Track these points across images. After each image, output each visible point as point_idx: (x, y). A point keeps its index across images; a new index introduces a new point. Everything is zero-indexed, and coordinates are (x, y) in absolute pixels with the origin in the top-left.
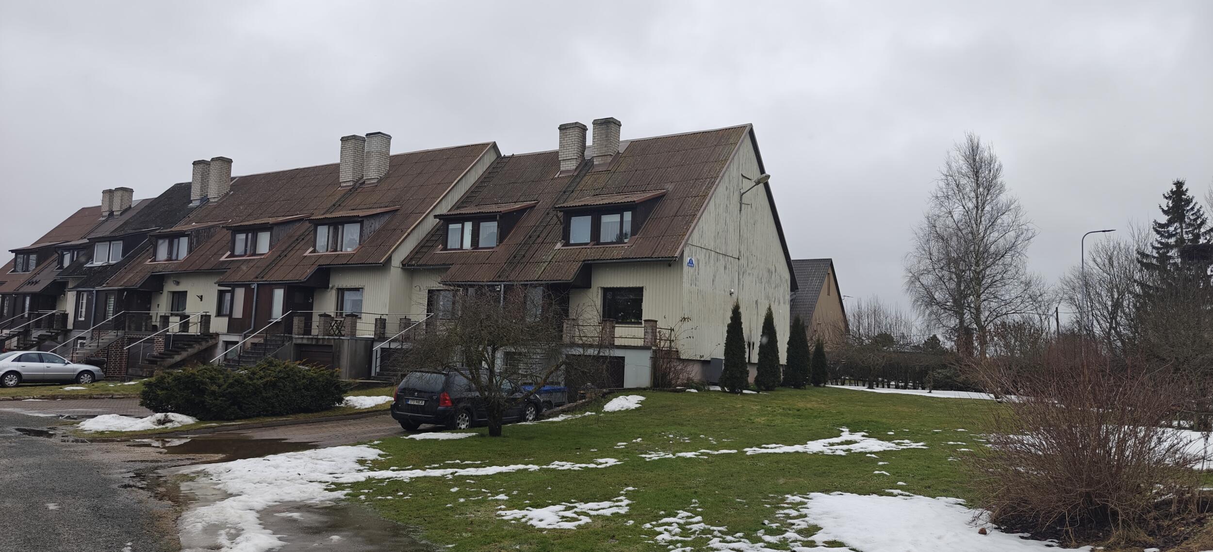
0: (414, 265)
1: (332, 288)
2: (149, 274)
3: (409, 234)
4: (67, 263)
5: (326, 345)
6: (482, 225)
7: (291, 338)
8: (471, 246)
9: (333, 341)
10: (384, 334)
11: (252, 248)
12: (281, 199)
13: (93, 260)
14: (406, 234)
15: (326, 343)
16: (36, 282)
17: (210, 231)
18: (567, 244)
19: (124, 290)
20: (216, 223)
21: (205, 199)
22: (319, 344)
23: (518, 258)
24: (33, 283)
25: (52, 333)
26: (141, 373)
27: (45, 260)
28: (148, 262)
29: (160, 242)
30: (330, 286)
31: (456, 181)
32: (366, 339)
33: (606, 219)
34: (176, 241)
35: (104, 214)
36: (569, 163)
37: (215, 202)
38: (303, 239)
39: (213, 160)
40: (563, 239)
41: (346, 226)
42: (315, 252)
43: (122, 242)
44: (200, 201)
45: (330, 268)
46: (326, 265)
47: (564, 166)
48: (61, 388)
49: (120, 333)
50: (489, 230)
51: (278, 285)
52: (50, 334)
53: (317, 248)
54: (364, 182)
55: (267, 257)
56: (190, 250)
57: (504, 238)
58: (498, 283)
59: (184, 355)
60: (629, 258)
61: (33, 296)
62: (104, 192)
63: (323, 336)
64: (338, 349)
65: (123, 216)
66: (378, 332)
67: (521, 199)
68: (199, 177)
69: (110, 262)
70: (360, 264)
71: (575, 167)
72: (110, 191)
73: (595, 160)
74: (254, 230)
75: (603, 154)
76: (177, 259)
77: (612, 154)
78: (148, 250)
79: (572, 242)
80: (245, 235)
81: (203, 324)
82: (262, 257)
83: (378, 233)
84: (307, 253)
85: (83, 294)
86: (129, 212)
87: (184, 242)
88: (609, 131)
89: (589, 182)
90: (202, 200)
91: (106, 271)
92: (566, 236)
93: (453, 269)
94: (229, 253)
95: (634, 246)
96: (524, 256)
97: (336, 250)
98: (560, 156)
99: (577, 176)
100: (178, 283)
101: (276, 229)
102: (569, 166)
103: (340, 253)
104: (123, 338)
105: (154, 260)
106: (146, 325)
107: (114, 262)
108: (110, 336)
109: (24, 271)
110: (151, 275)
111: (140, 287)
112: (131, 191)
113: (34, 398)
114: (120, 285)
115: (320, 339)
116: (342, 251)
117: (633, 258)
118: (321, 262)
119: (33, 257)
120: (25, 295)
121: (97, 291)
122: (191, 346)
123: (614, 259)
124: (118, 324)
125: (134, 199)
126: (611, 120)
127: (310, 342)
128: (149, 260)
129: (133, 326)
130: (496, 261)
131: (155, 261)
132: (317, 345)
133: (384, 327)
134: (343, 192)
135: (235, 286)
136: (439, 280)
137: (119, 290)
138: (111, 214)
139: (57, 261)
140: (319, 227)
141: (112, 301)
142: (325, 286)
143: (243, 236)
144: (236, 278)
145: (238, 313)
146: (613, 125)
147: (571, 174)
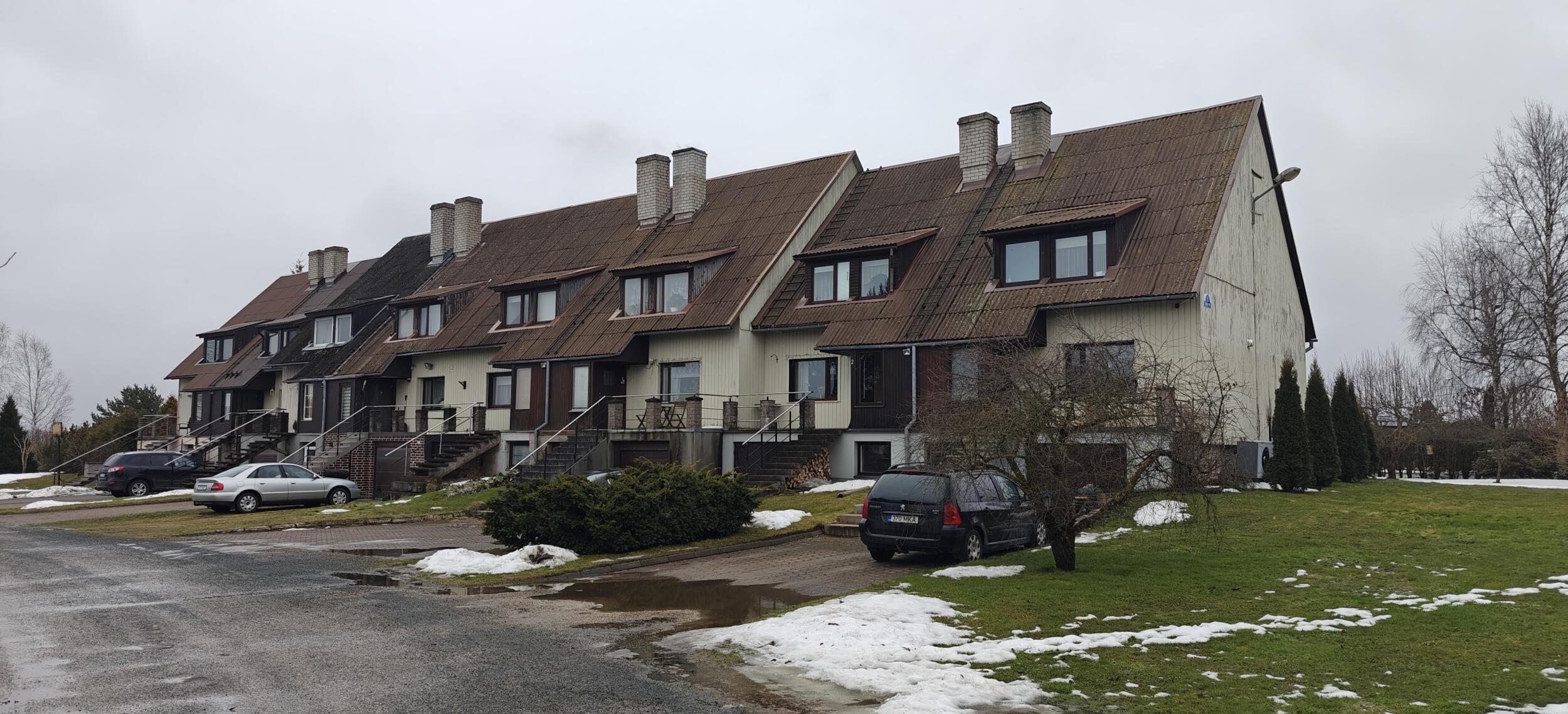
0: (770, 327)
1: (653, 364)
2: (395, 356)
3: (759, 284)
4: (274, 349)
5: (659, 442)
6: (866, 265)
7: (607, 434)
8: (850, 296)
9: (669, 435)
10: (736, 423)
11: (532, 314)
12: (556, 248)
13: (312, 342)
14: (756, 284)
15: (658, 439)
16: (238, 375)
17: (466, 295)
18: (1002, 284)
19: (363, 378)
20: (472, 284)
21: (449, 255)
22: (649, 440)
23: (928, 308)
24: (233, 375)
25: (271, 438)
26: (410, 488)
27: (243, 346)
28: (388, 340)
29: (403, 312)
30: (651, 360)
31: (811, 208)
32: (714, 431)
33: (1062, 244)
34: (424, 310)
35: (312, 283)
36: (977, 171)
37: (465, 257)
38: (603, 299)
39: (457, 201)
40: (995, 277)
41: (667, 277)
42: (623, 316)
43: (350, 316)
44: (442, 257)
45: (648, 336)
46: (646, 332)
47: (969, 177)
48: (317, 511)
49: (364, 435)
50: (876, 272)
51: (581, 362)
52: (268, 440)
53: (626, 310)
54: (674, 218)
55: (556, 326)
56: (445, 322)
57: (900, 282)
58: (906, 345)
59: (460, 461)
60: (1114, 298)
61: (235, 391)
62: (311, 254)
63: (654, 429)
64: (677, 446)
65: (338, 284)
66: (729, 421)
67: (910, 226)
68: (440, 225)
69: (336, 343)
70: (697, 328)
71: (986, 176)
72: (319, 252)
73: (1016, 165)
74: (533, 290)
75: (1030, 155)
76: (427, 335)
77: (1043, 154)
78: (385, 325)
79: (1009, 280)
80: (520, 296)
81: (477, 419)
82: (549, 326)
83: (713, 284)
84: (613, 317)
85: (307, 386)
86: (344, 279)
87: (435, 311)
88: (1037, 121)
89: (1014, 196)
90: (445, 256)
91: (332, 356)
92: (999, 274)
93: (831, 329)
94: (499, 323)
95: (1117, 281)
96: (938, 305)
97: (654, 311)
98: (961, 163)
99: (991, 189)
100: (431, 367)
101: (563, 286)
102: (976, 175)
103: (661, 314)
104: (367, 442)
105: (396, 338)
106: (397, 424)
107: (343, 343)
108: (350, 440)
109: (217, 361)
110: (397, 358)
111: (383, 374)
112: (346, 251)
113: (296, 527)
114: (357, 371)
115: (650, 433)
116: (663, 312)
117: (1120, 298)
118: (637, 328)
119: (229, 344)
120: (224, 391)
121: (327, 381)
122: (467, 449)
123: (1088, 301)
124: (358, 424)
125: (349, 261)
126: (1040, 106)
127: (634, 438)
128: (390, 338)
129: (379, 426)
130: (895, 314)
131: (398, 339)
132: (645, 442)
133: (736, 415)
134: (648, 232)
135: (514, 368)
136: (814, 346)
137: (357, 379)
138: (322, 281)
139: (261, 345)
140: (627, 282)
141: (348, 395)
142: (642, 361)
143: (517, 299)
144: (518, 355)
145: (524, 402)
146: (1042, 113)
147: (981, 186)
